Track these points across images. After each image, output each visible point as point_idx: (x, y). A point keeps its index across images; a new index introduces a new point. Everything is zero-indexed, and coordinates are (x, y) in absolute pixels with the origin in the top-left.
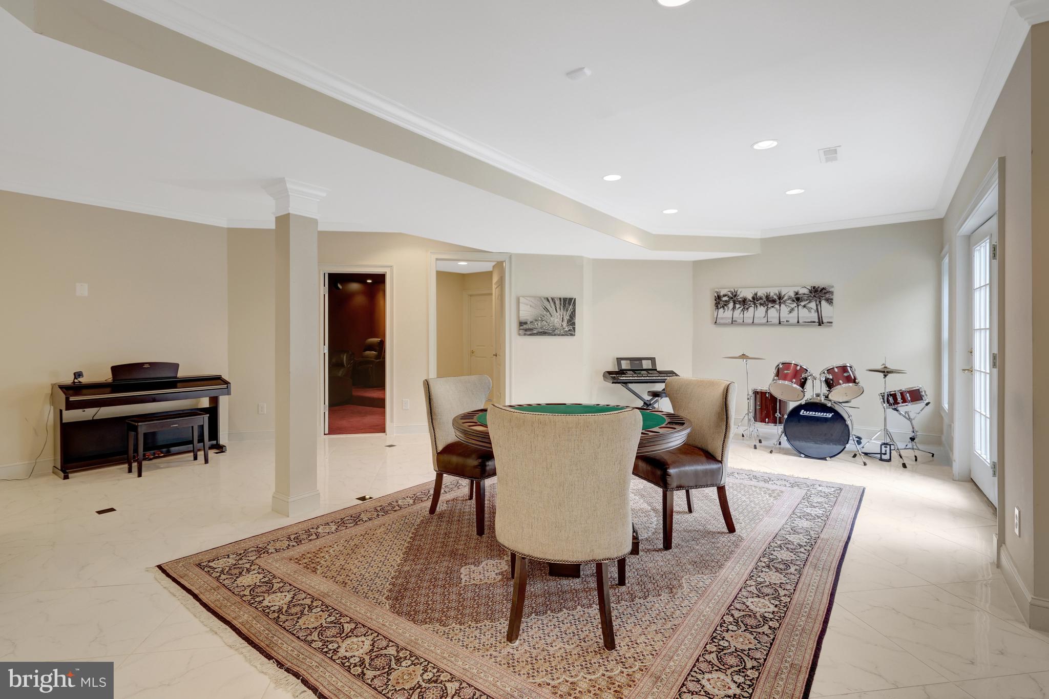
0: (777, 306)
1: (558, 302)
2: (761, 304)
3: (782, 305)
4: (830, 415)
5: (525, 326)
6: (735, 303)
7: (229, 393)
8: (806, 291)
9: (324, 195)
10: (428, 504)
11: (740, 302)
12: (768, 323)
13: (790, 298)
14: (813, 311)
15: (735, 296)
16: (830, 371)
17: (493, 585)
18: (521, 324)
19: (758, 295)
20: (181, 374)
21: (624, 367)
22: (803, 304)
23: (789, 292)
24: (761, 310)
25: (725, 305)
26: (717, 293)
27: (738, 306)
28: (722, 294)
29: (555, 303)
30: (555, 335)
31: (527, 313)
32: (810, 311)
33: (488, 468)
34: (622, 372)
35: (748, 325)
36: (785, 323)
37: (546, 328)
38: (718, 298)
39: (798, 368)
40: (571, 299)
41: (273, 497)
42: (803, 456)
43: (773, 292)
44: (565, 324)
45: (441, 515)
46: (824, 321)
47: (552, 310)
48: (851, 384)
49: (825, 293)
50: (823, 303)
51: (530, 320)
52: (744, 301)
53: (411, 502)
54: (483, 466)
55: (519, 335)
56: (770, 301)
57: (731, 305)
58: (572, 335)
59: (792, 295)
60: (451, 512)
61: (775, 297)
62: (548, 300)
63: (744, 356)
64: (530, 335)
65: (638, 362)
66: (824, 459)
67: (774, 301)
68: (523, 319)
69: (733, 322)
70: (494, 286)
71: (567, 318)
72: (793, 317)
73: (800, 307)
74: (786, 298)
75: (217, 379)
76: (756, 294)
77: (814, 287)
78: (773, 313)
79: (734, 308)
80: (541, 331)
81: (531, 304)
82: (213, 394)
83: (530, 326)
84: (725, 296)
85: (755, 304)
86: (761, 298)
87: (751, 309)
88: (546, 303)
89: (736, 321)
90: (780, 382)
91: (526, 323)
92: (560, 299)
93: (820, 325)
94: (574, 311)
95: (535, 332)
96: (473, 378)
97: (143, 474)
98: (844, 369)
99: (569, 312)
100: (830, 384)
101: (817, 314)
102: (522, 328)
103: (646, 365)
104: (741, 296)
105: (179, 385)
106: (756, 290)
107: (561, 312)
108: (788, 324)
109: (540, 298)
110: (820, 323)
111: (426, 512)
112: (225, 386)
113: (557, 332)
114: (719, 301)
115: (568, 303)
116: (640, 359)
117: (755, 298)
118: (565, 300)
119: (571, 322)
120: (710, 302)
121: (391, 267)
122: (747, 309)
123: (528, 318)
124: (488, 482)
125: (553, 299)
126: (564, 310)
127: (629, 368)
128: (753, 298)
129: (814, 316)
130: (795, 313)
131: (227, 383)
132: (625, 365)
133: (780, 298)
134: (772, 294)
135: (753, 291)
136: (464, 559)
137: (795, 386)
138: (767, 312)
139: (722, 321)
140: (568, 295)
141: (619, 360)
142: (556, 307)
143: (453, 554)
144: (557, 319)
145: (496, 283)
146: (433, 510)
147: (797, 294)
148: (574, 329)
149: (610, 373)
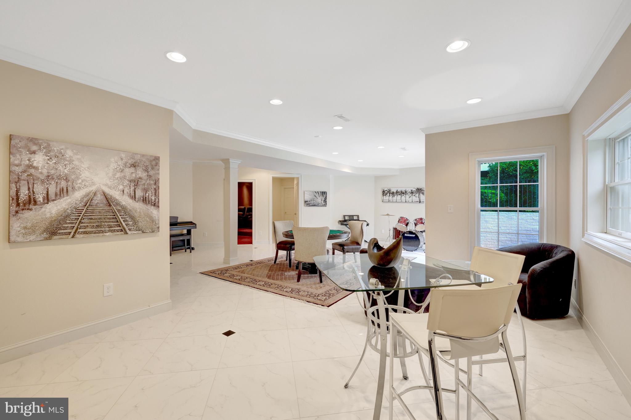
0: (405, 195)
1: (320, 193)
2: (399, 194)
3: (407, 195)
4: (414, 236)
5: (307, 203)
6: (390, 194)
7: (196, 228)
8: (415, 190)
9: (240, 162)
10: (274, 262)
11: (391, 193)
12: (401, 202)
13: (409, 192)
14: (417, 197)
15: (390, 191)
16: (416, 220)
17: (294, 275)
18: (305, 202)
19: (398, 191)
20: (179, 221)
21: (346, 219)
22: (414, 194)
23: (409, 190)
24: (399, 196)
25: (386, 194)
26: (383, 189)
27: (391, 195)
28: (385, 190)
29: (319, 194)
30: (319, 206)
31: (308, 197)
32: (416, 197)
33: (292, 248)
34: (345, 221)
35: (394, 202)
36: (408, 202)
37: (315, 203)
38: (384, 191)
39: (405, 219)
40: (325, 192)
41: (224, 259)
42: (405, 250)
43: (403, 190)
44: (323, 202)
45: (277, 264)
46: (421, 201)
47: (317, 196)
48: (422, 225)
49: (422, 191)
50: (421, 194)
51: (309, 200)
52: (393, 193)
53: (267, 261)
54: (291, 247)
55: (305, 206)
56: (403, 193)
57: (388, 194)
58: (325, 206)
59: (410, 191)
60: (281, 264)
61: (404, 192)
62: (316, 193)
63: (388, 215)
64: (309, 206)
65: (352, 217)
66: (412, 251)
67: (404, 193)
68: (306, 200)
69: (389, 201)
70: (295, 185)
71: (323, 199)
72: (410, 200)
73: (413, 196)
74: (408, 192)
75: (191, 223)
76: (397, 190)
77: (418, 188)
78: (403, 198)
79: (389, 196)
80: (313, 204)
81: (309, 194)
82: (189, 228)
83: (309, 203)
84: (386, 191)
85: (397, 194)
86: (399, 192)
87: (396, 196)
88: (315, 194)
89: (390, 201)
90: (399, 224)
91: (307, 201)
92: (321, 192)
93: (420, 203)
94: (326, 197)
95: (311, 205)
96: (288, 221)
97: (172, 255)
98: (421, 219)
99: (324, 197)
100: (416, 225)
101: (418, 198)
102: (305, 203)
103: (355, 218)
104: (392, 191)
105: (178, 224)
106: (397, 189)
107: (321, 197)
108: (409, 202)
109: (313, 191)
110: (420, 202)
111: (273, 263)
112: (194, 225)
113: (319, 205)
114: (384, 193)
115: (324, 193)
116: (353, 216)
117: (397, 192)
118: (323, 192)
119: (325, 201)
120: (381, 193)
121: (255, 180)
122: (394, 196)
123: (307, 199)
124: (293, 252)
125: (318, 192)
126: (322, 196)
127: (349, 219)
128: (396, 192)
129: (417, 199)
130: (411, 198)
131: (194, 224)
132: (347, 218)
133: (406, 192)
134: (403, 191)
135: (396, 189)
136: (286, 271)
137: (404, 225)
138: (401, 197)
139: (385, 201)
140: (324, 191)
141: (344, 216)
142: (319, 195)
143: (282, 271)
144: (320, 200)
145: (296, 184)
146: (275, 262)
147: (412, 191)
148: (326, 204)
149: (340, 221)
